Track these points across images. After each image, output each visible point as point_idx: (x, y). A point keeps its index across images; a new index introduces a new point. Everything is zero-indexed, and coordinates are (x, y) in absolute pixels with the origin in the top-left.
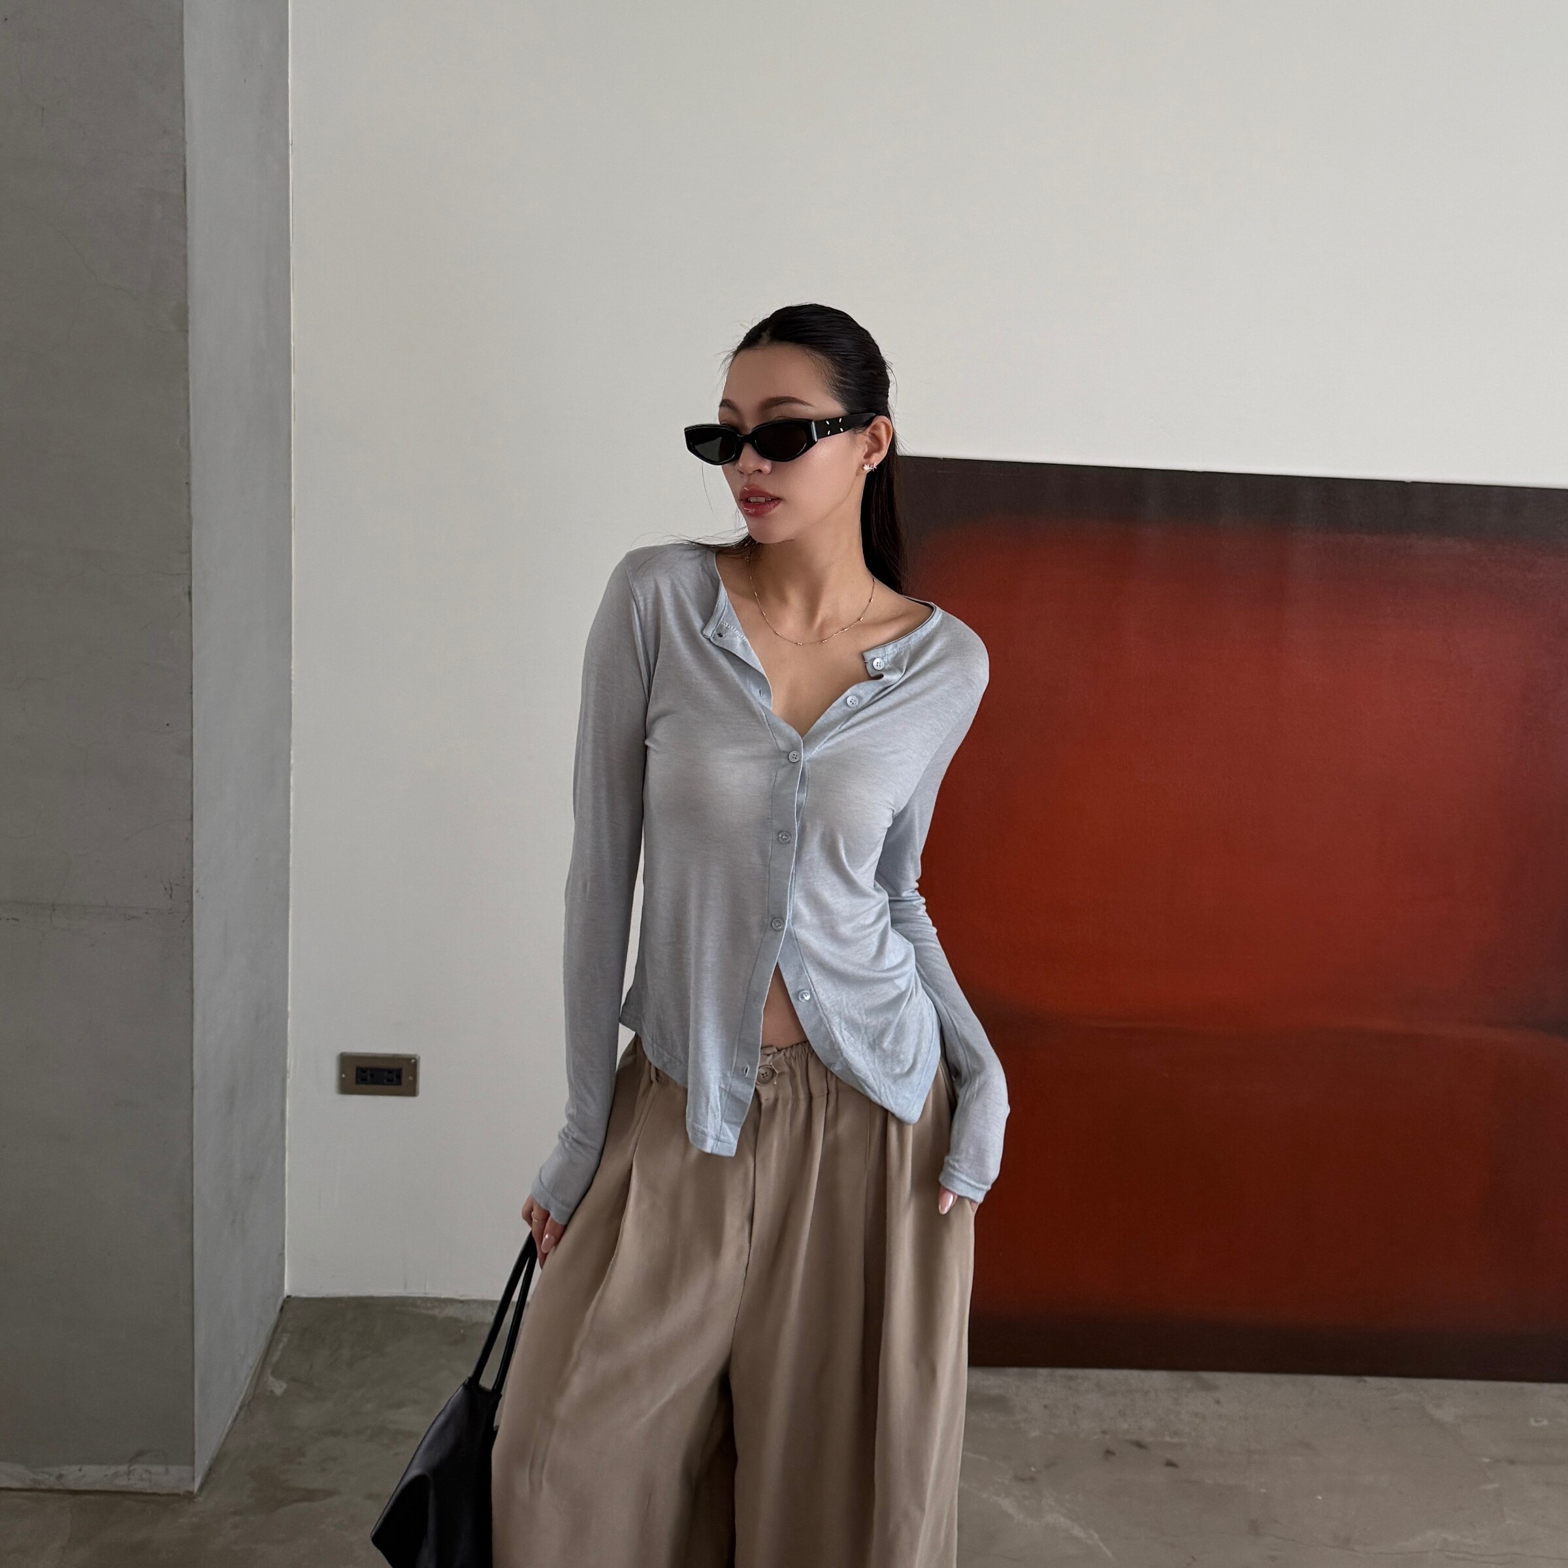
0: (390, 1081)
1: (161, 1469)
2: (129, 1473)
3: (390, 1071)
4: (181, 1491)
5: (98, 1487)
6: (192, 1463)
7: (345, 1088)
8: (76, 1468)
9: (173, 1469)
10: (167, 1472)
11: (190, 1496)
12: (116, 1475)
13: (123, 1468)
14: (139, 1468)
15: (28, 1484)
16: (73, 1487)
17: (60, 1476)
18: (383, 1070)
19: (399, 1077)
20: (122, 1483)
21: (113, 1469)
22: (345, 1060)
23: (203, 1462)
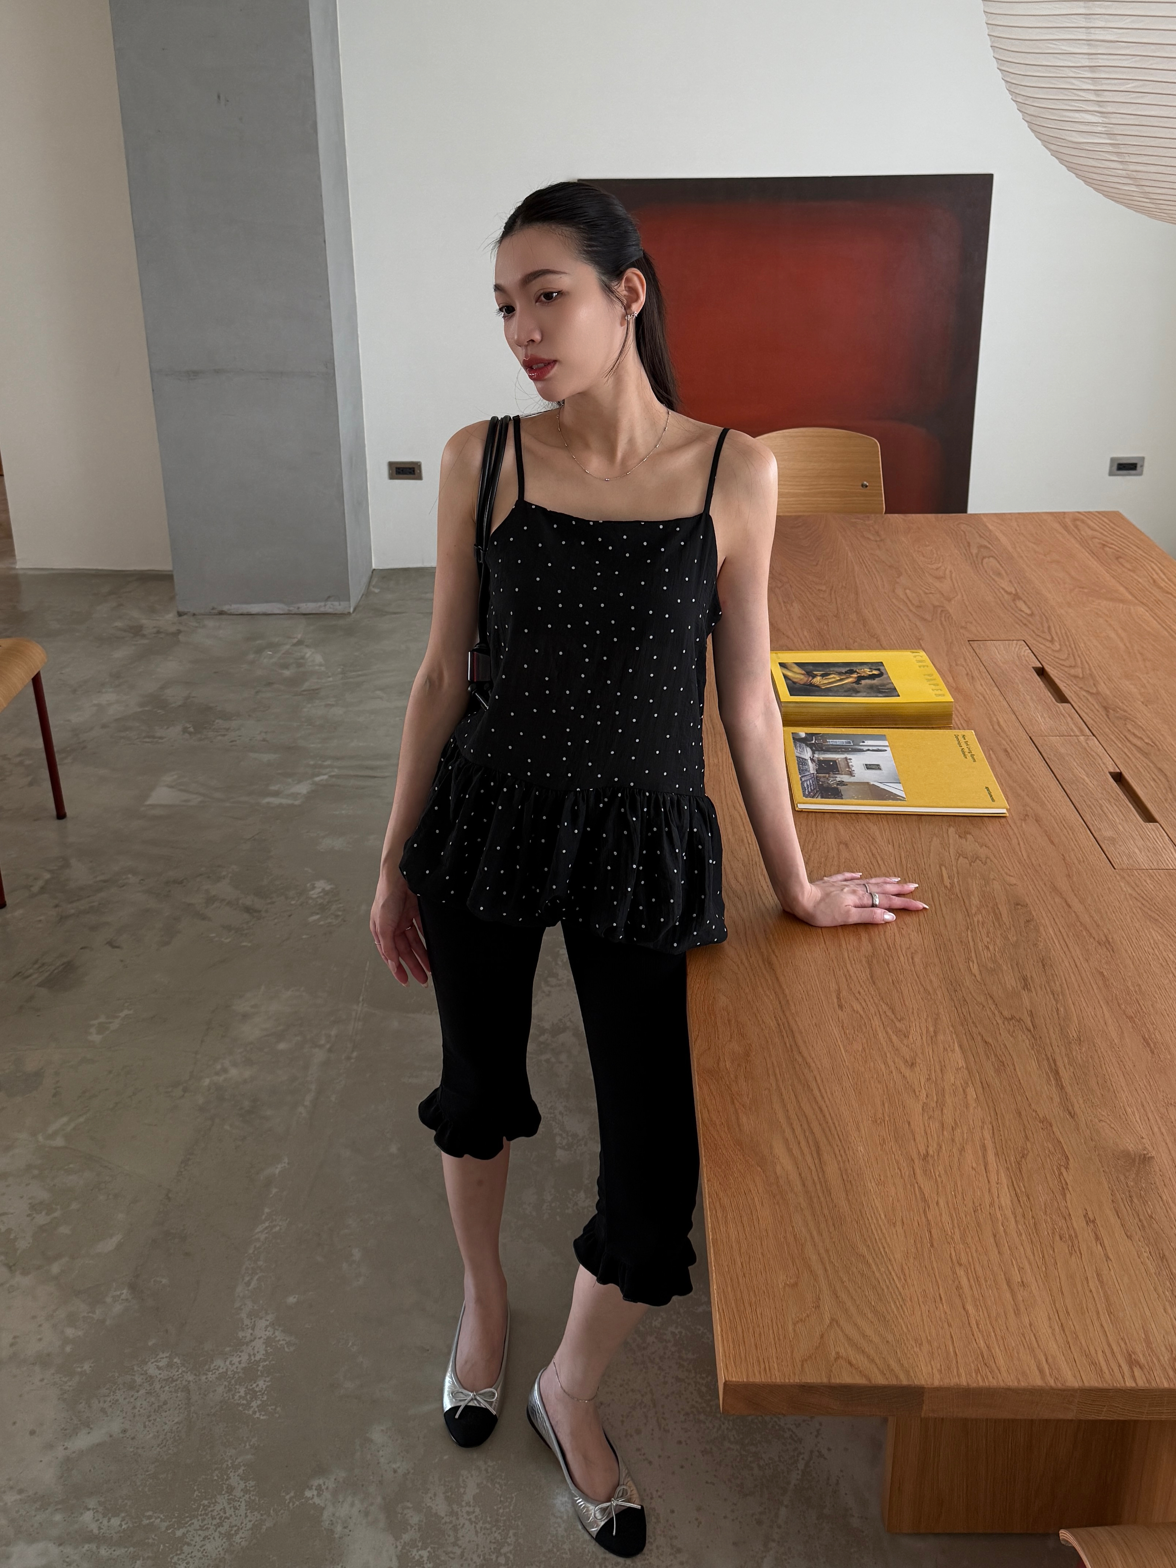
0: (410, 473)
1: (336, 603)
2: (325, 605)
3: (410, 468)
4: (346, 611)
5: (314, 612)
6: (349, 600)
7: (391, 477)
8: (304, 604)
9: (342, 603)
10: (340, 605)
11: (349, 613)
12: (320, 607)
13: (322, 604)
14: (329, 603)
15: (286, 612)
16: (304, 612)
17: (299, 608)
18: (407, 468)
19: (414, 471)
20: (322, 610)
21: (319, 604)
22: (391, 464)
23: (353, 603)
